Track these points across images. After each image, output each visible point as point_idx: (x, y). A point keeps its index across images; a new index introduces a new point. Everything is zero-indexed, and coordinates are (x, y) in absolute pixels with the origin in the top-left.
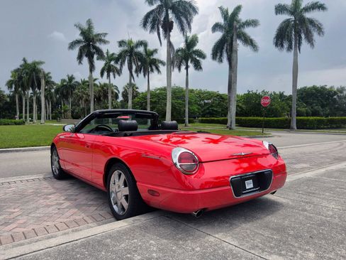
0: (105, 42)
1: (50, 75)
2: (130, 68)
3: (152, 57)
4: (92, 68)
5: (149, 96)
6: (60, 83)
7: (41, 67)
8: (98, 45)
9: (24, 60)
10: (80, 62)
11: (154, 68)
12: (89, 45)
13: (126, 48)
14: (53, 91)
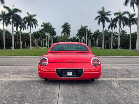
0: (109, 15)
1: (90, 31)
2: (120, 24)
3: (133, 18)
4: (104, 26)
5: (131, 36)
6: (94, 33)
7: (87, 28)
8: (106, 16)
9: (81, 26)
10: (99, 25)
11: (134, 22)
12: (103, 17)
13: (118, 16)
14: (92, 36)
